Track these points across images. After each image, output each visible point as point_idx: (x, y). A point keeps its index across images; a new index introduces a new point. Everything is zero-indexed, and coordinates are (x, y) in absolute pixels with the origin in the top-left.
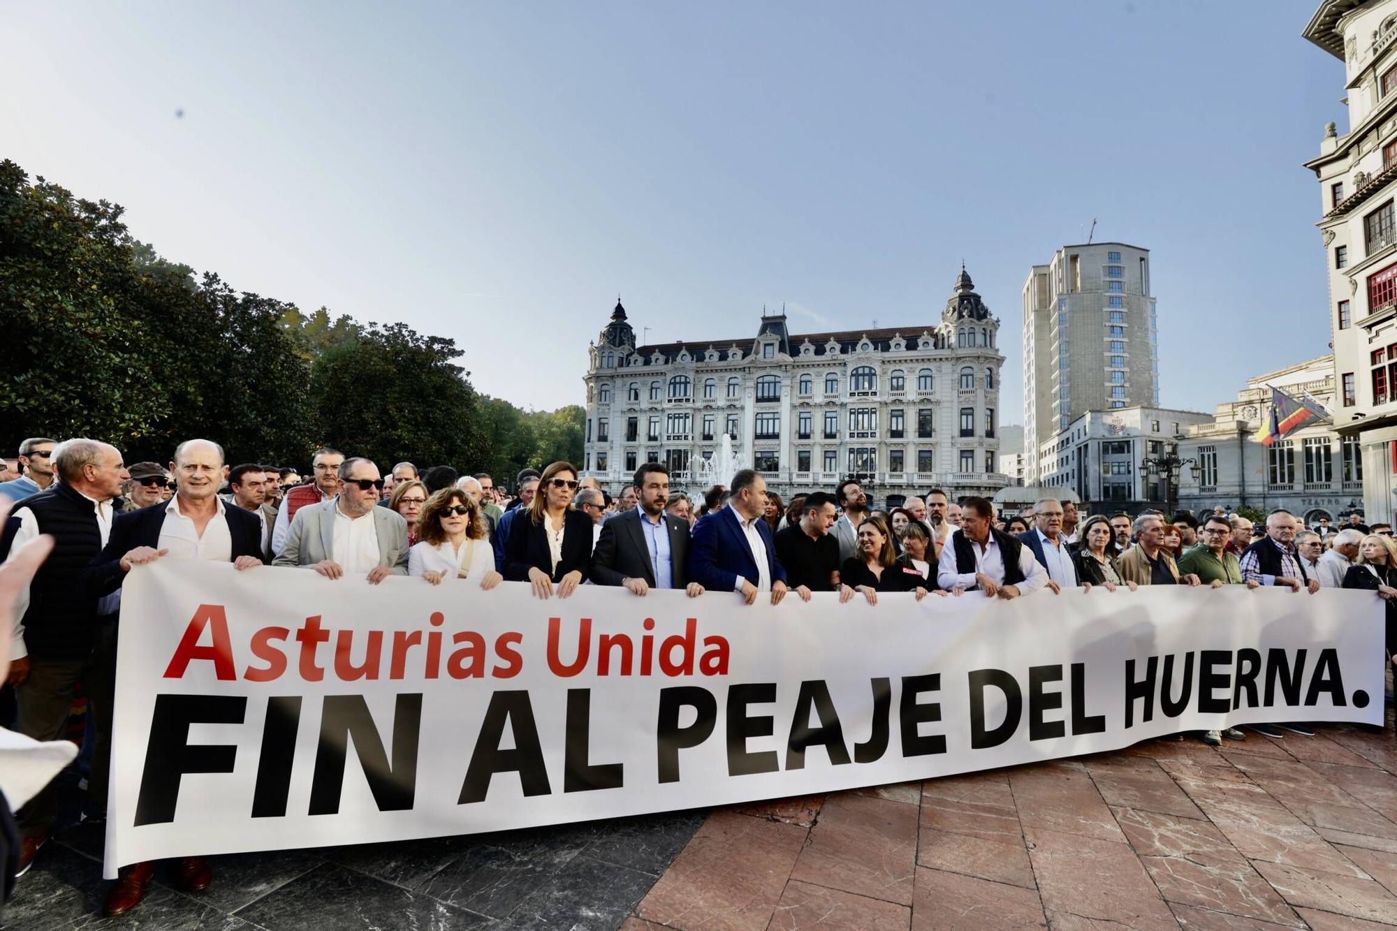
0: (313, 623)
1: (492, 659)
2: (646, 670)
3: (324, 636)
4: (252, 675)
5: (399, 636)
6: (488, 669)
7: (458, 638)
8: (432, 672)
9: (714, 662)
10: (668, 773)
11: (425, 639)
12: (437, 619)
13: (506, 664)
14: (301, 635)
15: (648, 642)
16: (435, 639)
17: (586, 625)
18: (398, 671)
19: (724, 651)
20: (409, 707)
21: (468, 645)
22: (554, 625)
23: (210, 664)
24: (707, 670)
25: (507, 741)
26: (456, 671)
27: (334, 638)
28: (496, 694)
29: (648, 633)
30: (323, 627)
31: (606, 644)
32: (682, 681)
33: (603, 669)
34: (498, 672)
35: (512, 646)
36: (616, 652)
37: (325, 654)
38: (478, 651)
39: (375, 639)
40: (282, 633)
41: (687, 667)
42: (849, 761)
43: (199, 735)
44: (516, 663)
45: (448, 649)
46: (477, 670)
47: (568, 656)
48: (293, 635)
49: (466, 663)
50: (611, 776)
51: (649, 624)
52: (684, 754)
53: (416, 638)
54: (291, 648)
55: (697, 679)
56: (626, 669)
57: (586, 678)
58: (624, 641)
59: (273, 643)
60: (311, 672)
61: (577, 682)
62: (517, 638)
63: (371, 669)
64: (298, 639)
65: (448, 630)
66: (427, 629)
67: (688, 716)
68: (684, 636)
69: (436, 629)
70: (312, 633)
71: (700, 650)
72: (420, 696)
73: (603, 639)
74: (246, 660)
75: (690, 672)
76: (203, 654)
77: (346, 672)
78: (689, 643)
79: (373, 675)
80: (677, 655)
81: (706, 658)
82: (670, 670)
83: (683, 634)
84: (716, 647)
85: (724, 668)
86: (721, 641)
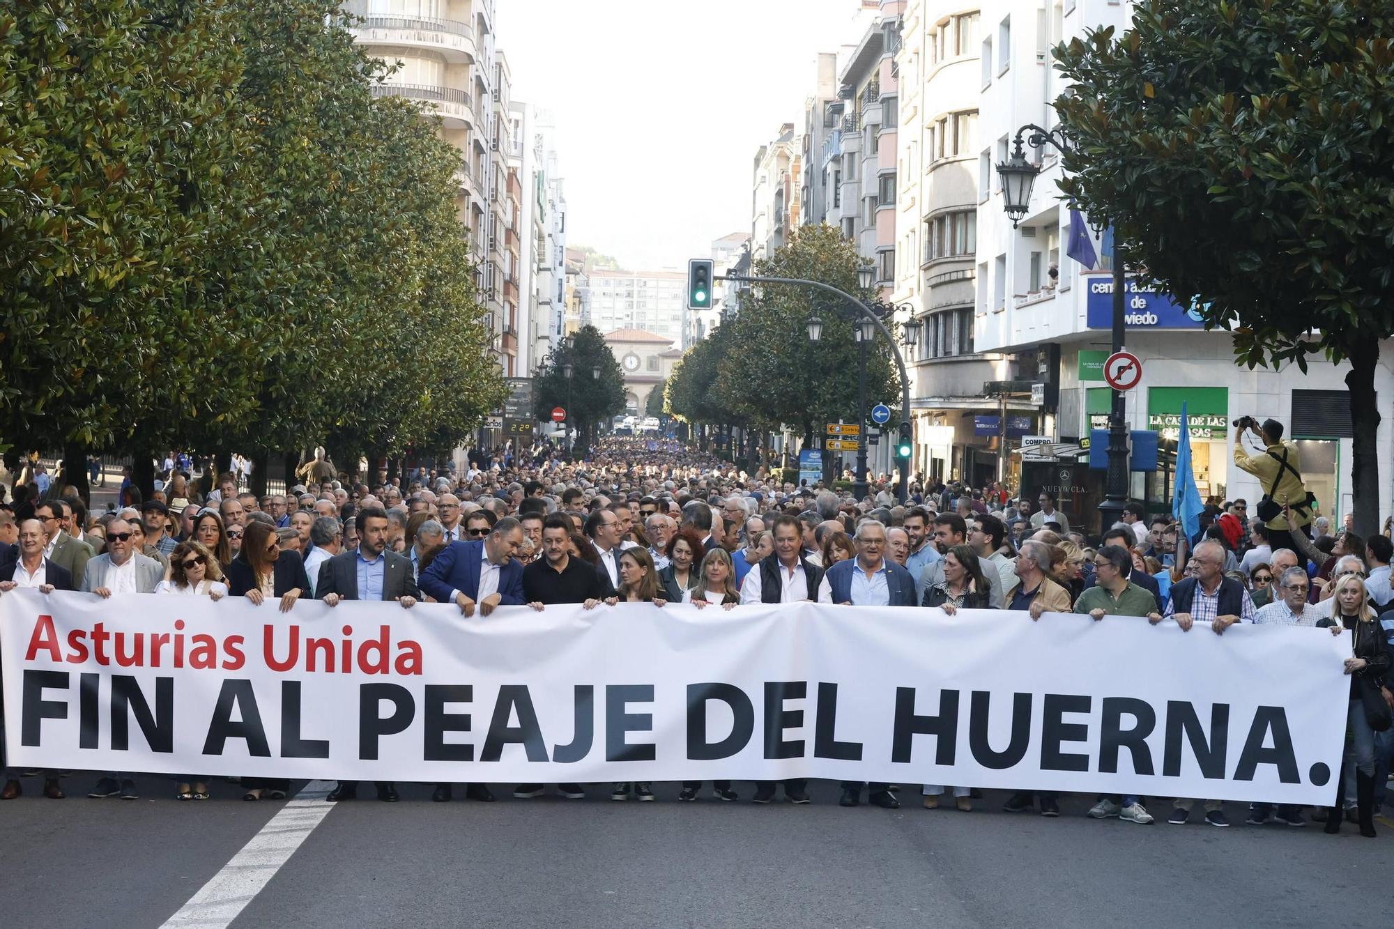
0: (99, 627)
1: (222, 656)
2: (347, 668)
3: (107, 636)
4: (71, 659)
5: (154, 637)
6: (219, 662)
7: (196, 639)
8: (178, 663)
9: (409, 663)
10: (368, 750)
11: (172, 639)
12: (180, 625)
13: (232, 660)
14: (93, 635)
15: (347, 645)
16: (179, 640)
17: (294, 631)
18: (155, 662)
19: (417, 654)
20: (165, 687)
21: (204, 644)
22: (269, 630)
23: (47, 652)
24: (402, 670)
26: (196, 664)
27: (112, 637)
28: (226, 681)
29: (347, 638)
30: (105, 630)
31: (312, 645)
32: (378, 678)
33: (311, 666)
34: (227, 665)
35: (236, 645)
36: (321, 653)
37: (109, 648)
38: (211, 648)
39: (139, 639)
40: (82, 634)
41: (383, 667)
42: (547, 760)
43: (48, 694)
44: (240, 660)
45: (189, 647)
46: (211, 663)
47: (281, 655)
48: (88, 635)
49: (203, 657)
50: (320, 749)
51: (347, 630)
52: (383, 740)
53: (166, 638)
54: (89, 643)
55: (393, 677)
56: (330, 667)
57: (298, 673)
58: (327, 644)
59: (79, 639)
60: (103, 661)
61: (290, 676)
62: (240, 639)
63: (138, 659)
64: (92, 638)
65: (188, 634)
66: (173, 632)
67: (387, 709)
69: (180, 632)
70: (99, 634)
71: (394, 653)
72: (171, 679)
73: (310, 642)
74: (65, 649)
75: (385, 670)
76: (44, 645)
77: (123, 661)
78: (383, 647)
79: (140, 663)
80: (373, 657)
81: (400, 660)
82: (368, 669)
83: (378, 640)
84: (409, 650)
85: (417, 669)
86: (414, 645)
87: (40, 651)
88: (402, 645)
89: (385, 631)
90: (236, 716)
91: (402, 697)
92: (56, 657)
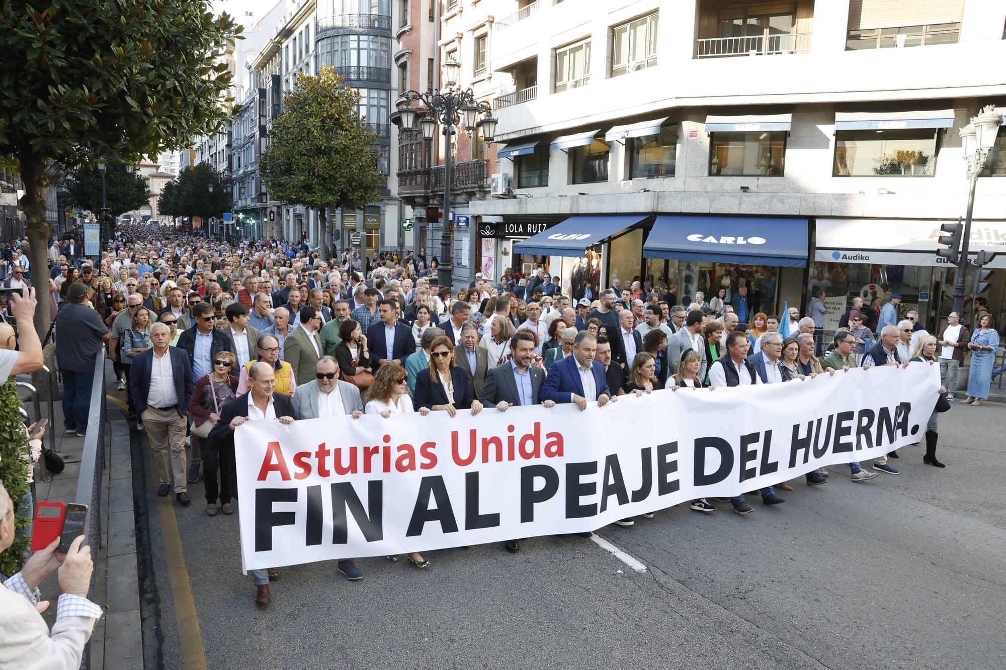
0: (322, 446)
1: (420, 459)
2: (511, 457)
3: (328, 453)
4: (298, 476)
5: (366, 449)
6: (418, 465)
7: (400, 448)
8: (387, 468)
9: (554, 449)
10: (527, 515)
11: (381, 450)
12: (387, 439)
13: (428, 461)
14: (317, 455)
15: (511, 440)
16: (387, 451)
17: (473, 433)
18: (367, 469)
19: (560, 441)
20: (375, 488)
21: (405, 452)
22: (455, 435)
23: (278, 473)
24: (549, 454)
26: (400, 468)
27: (332, 453)
28: (423, 478)
29: (511, 434)
30: (327, 448)
31: (486, 443)
32: (533, 462)
33: (485, 459)
34: (424, 466)
35: (430, 450)
36: (492, 448)
37: (329, 463)
38: (411, 456)
39: (353, 451)
40: (308, 455)
41: (536, 453)
42: (629, 502)
43: (278, 507)
44: (434, 460)
45: (395, 455)
46: (412, 466)
47: (464, 454)
48: (313, 455)
49: (406, 463)
50: (493, 520)
51: (511, 428)
52: (537, 506)
53: (376, 450)
54: (313, 462)
55: (543, 460)
56: (499, 458)
57: (476, 466)
58: (496, 441)
59: (304, 459)
60: (323, 473)
61: (470, 468)
62: (433, 445)
63: (353, 468)
64: (315, 456)
65: (393, 445)
66: (382, 444)
67: (539, 483)
69: (387, 445)
70: (322, 453)
71: (544, 442)
72: (381, 482)
73: (484, 440)
74: (293, 469)
75: (538, 456)
76: (274, 468)
77: (341, 470)
78: (536, 438)
79: (355, 471)
80: (530, 446)
81: (548, 446)
82: (526, 456)
83: (533, 434)
84: (554, 439)
85: (560, 453)
86: (558, 436)
87: (270, 474)
88: (549, 436)
89: (537, 426)
90: (432, 505)
91: (549, 473)
92: (285, 477)
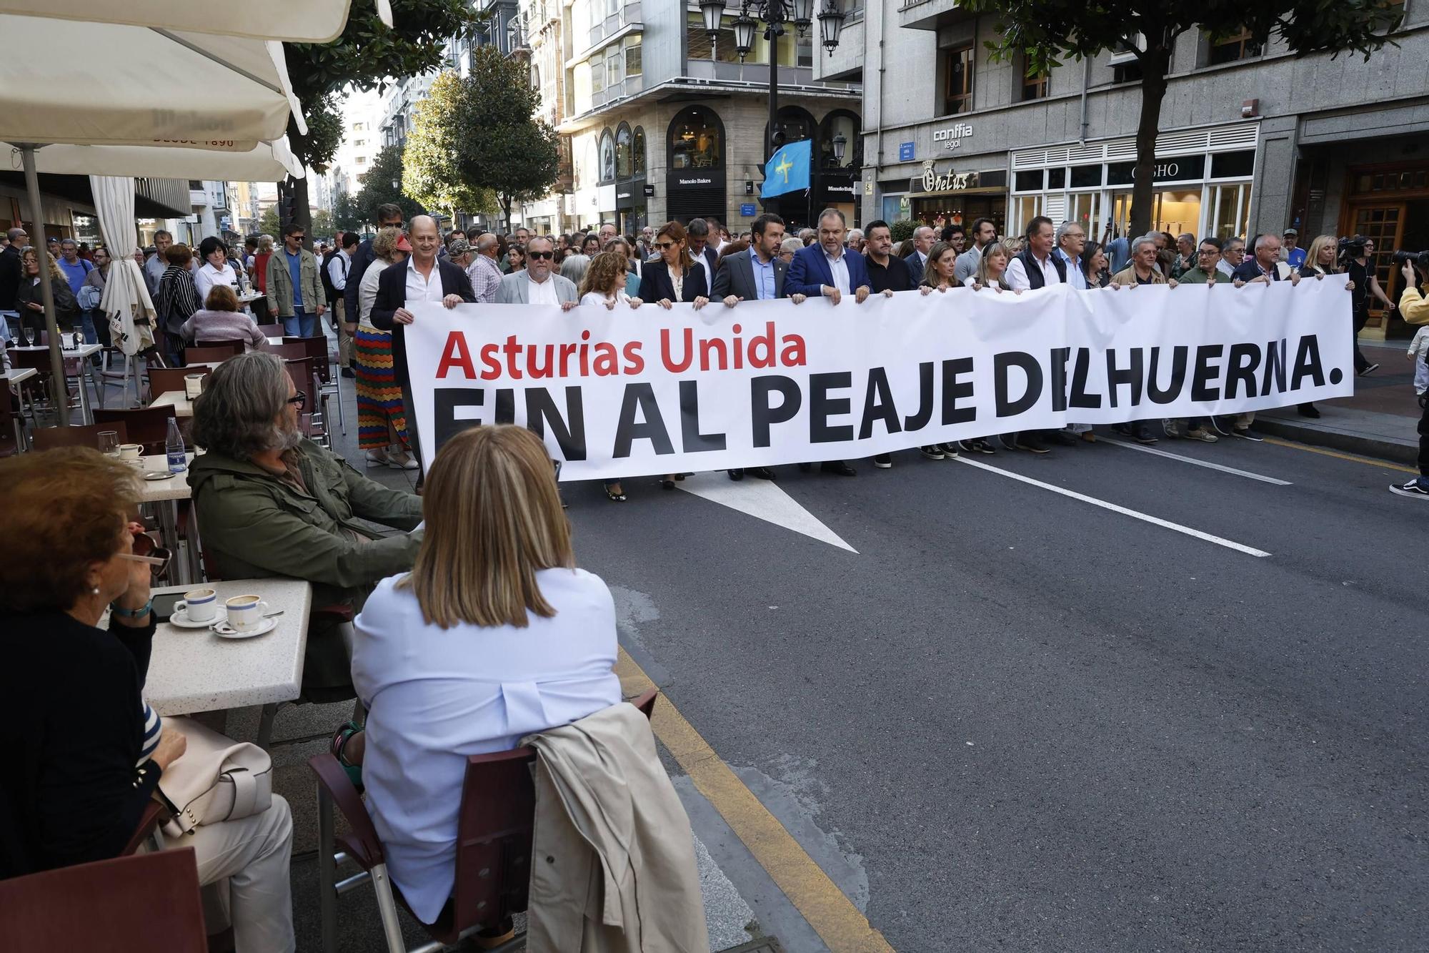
0: (512, 340)
1: (623, 362)
2: (738, 364)
3: (519, 349)
4: (485, 376)
5: (563, 347)
6: (621, 369)
7: (599, 347)
8: (584, 372)
9: (793, 356)
10: (761, 439)
11: (578, 349)
12: (586, 335)
13: (632, 365)
14: (506, 349)
15: (738, 343)
16: (585, 349)
17: (688, 333)
18: (564, 372)
19: (800, 345)
20: (574, 395)
21: (605, 352)
22: (665, 335)
23: (460, 369)
24: (788, 362)
25: (640, 418)
26: (600, 371)
27: (525, 350)
28: (628, 386)
29: (738, 336)
30: (518, 343)
31: (705, 346)
32: (767, 371)
33: (705, 366)
34: (628, 371)
35: (635, 351)
36: (713, 352)
37: (521, 361)
38: (612, 354)
39: (550, 349)
40: (495, 349)
41: (770, 360)
42: (900, 430)
43: (460, 413)
44: (640, 364)
45: (593, 355)
46: (613, 369)
47: (677, 357)
48: (501, 349)
49: (605, 365)
50: (717, 441)
51: (737, 329)
52: (774, 428)
53: (573, 348)
54: (501, 357)
55: (780, 370)
56: (723, 366)
57: (693, 373)
58: (719, 343)
59: (492, 354)
60: (516, 374)
61: (686, 376)
62: (638, 345)
63: (548, 370)
64: (504, 352)
65: (592, 343)
66: (579, 342)
67: (776, 399)
68: (766, 336)
69: (585, 342)
70: (512, 347)
71: (780, 347)
72: (579, 388)
73: (703, 342)
74: (479, 367)
75: (773, 364)
76: (456, 363)
77: (535, 373)
78: (770, 342)
79: (550, 375)
80: (762, 352)
81: (786, 353)
82: (757, 363)
83: (765, 335)
84: (793, 343)
85: (801, 360)
86: (797, 338)
87: (451, 369)
88: (786, 339)
89: (771, 327)
91: (788, 387)
92: (470, 374)
